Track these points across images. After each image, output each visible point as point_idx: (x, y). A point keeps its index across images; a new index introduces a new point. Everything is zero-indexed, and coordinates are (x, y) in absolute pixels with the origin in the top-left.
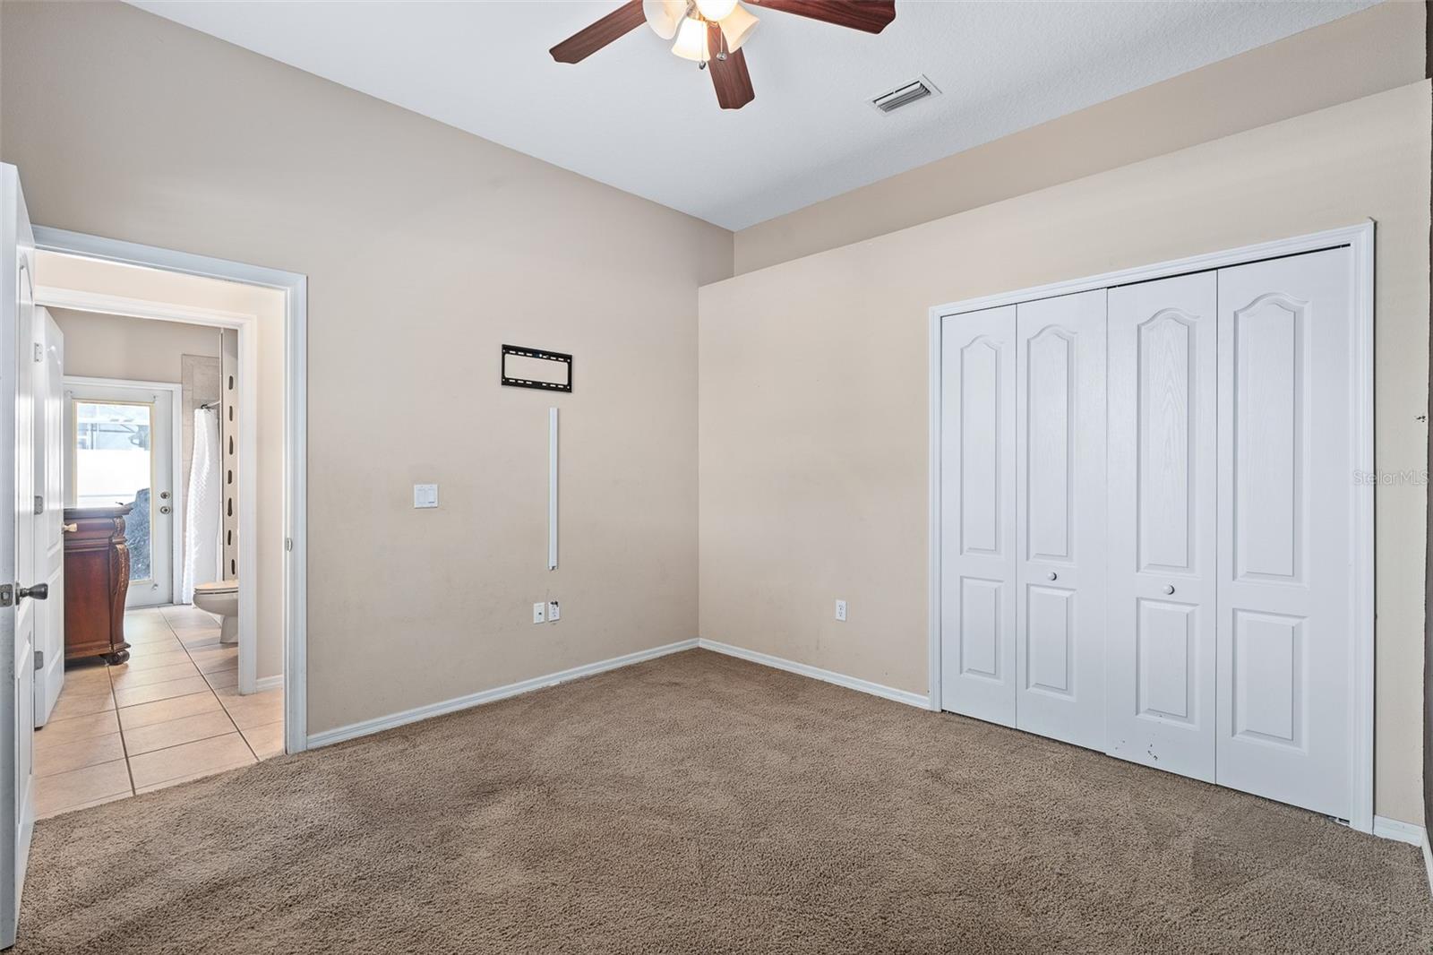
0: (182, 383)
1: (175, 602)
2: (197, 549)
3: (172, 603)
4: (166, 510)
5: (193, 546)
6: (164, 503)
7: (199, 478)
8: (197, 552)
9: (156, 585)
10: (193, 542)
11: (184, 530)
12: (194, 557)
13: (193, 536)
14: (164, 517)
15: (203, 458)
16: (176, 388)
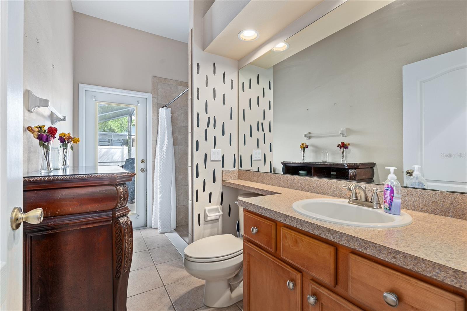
0: (152, 93)
1: (148, 226)
2: (161, 195)
3: (146, 226)
4: (143, 170)
5: (158, 193)
6: (142, 166)
7: (162, 151)
8: (161, 197)
9: (138, 216)
10: (158, 191)
11: (153, 182)
12: (159, 200)
13: (158, 187)
14: (142, 174)
15: (164, 138)
16: (149, 96)
